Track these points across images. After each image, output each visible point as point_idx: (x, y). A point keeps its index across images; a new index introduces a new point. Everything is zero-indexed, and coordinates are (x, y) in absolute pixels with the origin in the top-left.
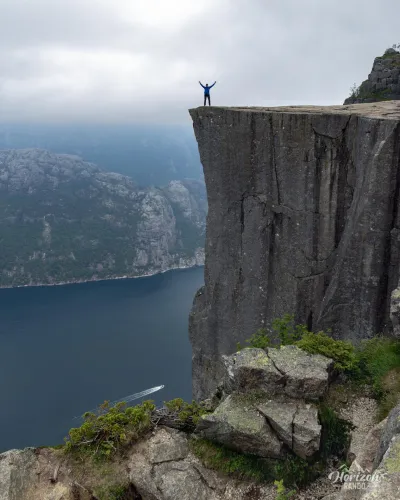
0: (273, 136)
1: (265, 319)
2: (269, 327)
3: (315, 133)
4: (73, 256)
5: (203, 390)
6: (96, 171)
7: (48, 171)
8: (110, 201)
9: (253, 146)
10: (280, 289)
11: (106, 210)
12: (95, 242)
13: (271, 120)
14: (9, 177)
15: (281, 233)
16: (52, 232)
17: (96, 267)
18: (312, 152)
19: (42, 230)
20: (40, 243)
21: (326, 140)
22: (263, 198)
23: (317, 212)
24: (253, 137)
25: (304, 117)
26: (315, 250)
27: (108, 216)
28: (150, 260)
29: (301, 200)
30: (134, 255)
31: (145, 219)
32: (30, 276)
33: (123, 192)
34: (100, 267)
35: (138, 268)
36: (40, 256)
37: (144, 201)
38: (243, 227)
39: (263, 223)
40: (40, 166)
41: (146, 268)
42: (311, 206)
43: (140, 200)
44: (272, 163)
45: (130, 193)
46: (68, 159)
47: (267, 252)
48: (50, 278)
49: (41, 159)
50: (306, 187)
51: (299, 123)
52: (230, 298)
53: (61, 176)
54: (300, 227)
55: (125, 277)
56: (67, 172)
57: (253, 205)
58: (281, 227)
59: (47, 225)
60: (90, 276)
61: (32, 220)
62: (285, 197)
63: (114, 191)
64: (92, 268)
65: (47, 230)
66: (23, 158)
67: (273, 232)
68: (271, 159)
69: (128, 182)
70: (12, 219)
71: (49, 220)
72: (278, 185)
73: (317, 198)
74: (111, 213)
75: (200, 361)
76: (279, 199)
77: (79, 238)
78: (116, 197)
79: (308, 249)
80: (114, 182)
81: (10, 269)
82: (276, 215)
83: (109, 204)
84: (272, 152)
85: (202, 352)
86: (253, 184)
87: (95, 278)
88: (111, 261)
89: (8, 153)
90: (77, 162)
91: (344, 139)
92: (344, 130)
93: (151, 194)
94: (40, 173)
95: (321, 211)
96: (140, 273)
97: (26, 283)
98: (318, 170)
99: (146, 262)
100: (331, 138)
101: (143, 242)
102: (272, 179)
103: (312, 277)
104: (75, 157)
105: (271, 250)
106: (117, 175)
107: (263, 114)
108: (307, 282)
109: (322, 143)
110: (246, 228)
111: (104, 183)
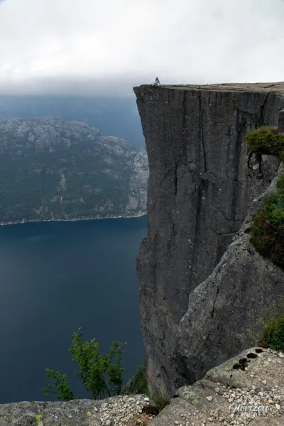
0: (202, 112)
1: (192, 265)
2: (195, 271)
3: (238, 110)
4: (82, 200)
5: (147, 313)
6: (99, 135)
7: (63, 134)
8: (110, 159)
9: (185, 121)
10: (204, 242)
11: (106, 166)
12: (98, 190)
13: (199, 97)
14: (35, 139)
15: (206, 196)
16: (66, 182)
17: (98, 208)
18: (234, 127)
19: (60, 180)
20: (59, 190)
21: (246, 117)
22: (193, 166)
23: (236, 180)
24: (185, 113)
25: (227, 94)
26: (234, 212)
27: (108, 171)
28: (139, 205)
29: (223, 169)
30: (127, 201)
31: (135, 173)
32: (52, 213)
33: (119, 152)
34: (102, 209)
35: (130, 210)
36: (59, 199)
37: (136, 159)
38: (176, 190)
39: (192, 187)
40: (57, 131)
41: (136, 211)
42: (231, 175)
43: (131, 158)
44: (201, 136)
45: (125, 152)
46: (78, 125)
47: (195, 212)
48: (66, 216)
49: (58, 126)
50: (228, 158)
51: (223, 100)
52: (166, 247)
53: (72, 138)
54: (222, 192)
55: (120, 217)
56: (77, 136)
57: (185, 172)
58: (207, 192)
59: (63, 176)
60: (95, 215)
61: (52, 173)
62: (211, 166)
63: (112, 151)
64: (96, 209)
65: (63, 181)
66: (45, 124)
67: (200, 196)
68: (200, 132)
69: (123, 144)
70: (38, 171)
71: (65, 173)
72: (205, 155)
73: (237, 167)
74: (110, 168)
75: (144, 292)
76: (205, 168)
77: (87, 186)
78: (114, 156)
79: (228, 211)
80: (112, 143)
81: (38, 209)
82: (203, 181)
83: (109, 161)
84: (201, 126)
85: (146, 286)
86: (185, 155)
87: (98, 217)
88: (110, 205)
89: (34, 120)
90: (85, 127)
91: (262, 115)
92: (262, 107)
93: (141, 154)
94: (57, 136)
95: (239, 179)
96: (131, 214)
97: (49, 219)
98: (238, 144)
99: (136, 206)
100: (251, 115)
101: (134, 191)
102: (200, 150)
103: (230, 234)
104: (82, 124)
105: (198, 211)
106: (115, 139)
107: (193, 91)
108: (226, 238)
109: (243, 119)
110: (179, 191)
111: (105, 145)
